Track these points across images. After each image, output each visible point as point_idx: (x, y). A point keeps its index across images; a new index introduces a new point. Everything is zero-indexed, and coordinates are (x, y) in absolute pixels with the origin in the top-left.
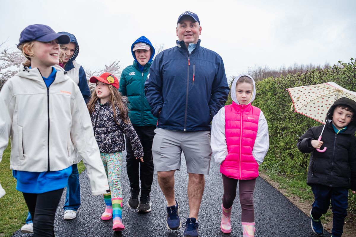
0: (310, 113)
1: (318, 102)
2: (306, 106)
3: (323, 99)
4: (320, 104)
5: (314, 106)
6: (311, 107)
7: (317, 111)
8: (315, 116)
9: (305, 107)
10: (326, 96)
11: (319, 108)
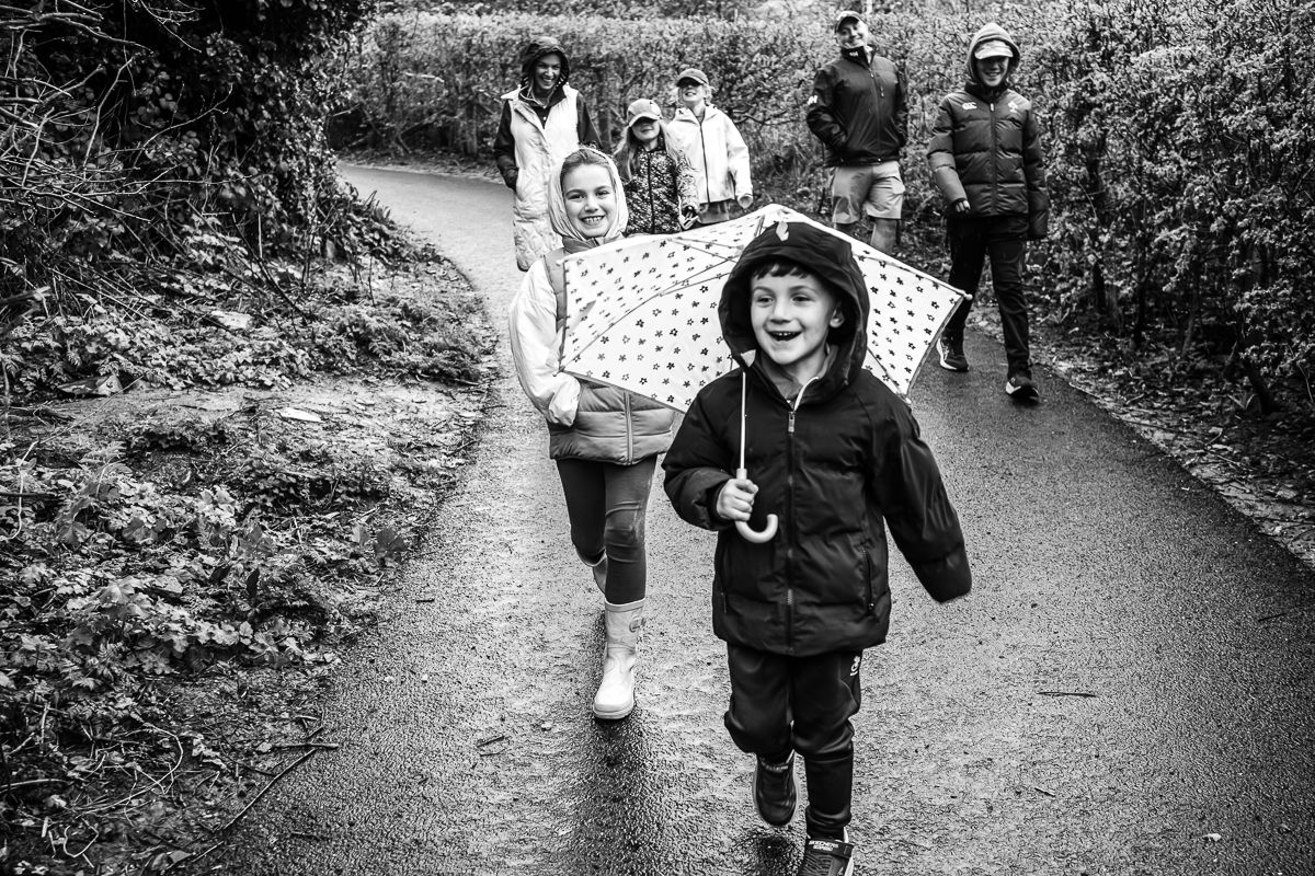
0: (624, 368)
1: (657, 312)
2: (605, 340)
3: (679, 296)
4: (666, 322)
5: (639, 333)
6: (626, 339)
7: (652, 357)
8: (643, 381)
9: (599, 347)
10: (691, 282)
11: (659, 341)
